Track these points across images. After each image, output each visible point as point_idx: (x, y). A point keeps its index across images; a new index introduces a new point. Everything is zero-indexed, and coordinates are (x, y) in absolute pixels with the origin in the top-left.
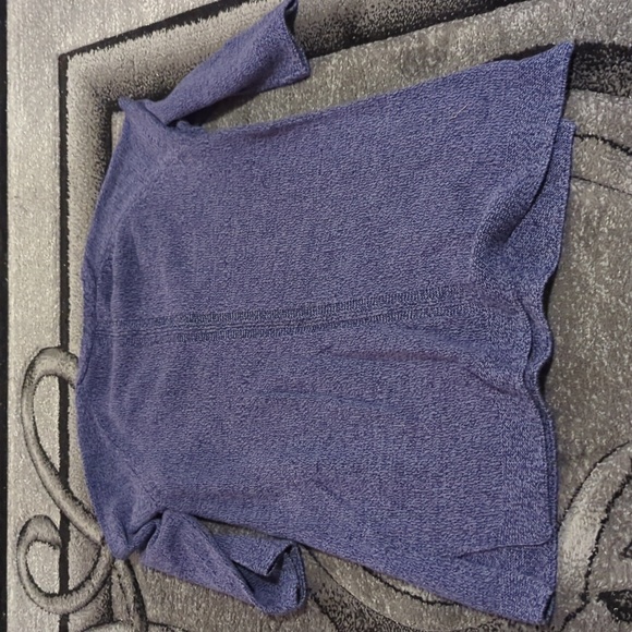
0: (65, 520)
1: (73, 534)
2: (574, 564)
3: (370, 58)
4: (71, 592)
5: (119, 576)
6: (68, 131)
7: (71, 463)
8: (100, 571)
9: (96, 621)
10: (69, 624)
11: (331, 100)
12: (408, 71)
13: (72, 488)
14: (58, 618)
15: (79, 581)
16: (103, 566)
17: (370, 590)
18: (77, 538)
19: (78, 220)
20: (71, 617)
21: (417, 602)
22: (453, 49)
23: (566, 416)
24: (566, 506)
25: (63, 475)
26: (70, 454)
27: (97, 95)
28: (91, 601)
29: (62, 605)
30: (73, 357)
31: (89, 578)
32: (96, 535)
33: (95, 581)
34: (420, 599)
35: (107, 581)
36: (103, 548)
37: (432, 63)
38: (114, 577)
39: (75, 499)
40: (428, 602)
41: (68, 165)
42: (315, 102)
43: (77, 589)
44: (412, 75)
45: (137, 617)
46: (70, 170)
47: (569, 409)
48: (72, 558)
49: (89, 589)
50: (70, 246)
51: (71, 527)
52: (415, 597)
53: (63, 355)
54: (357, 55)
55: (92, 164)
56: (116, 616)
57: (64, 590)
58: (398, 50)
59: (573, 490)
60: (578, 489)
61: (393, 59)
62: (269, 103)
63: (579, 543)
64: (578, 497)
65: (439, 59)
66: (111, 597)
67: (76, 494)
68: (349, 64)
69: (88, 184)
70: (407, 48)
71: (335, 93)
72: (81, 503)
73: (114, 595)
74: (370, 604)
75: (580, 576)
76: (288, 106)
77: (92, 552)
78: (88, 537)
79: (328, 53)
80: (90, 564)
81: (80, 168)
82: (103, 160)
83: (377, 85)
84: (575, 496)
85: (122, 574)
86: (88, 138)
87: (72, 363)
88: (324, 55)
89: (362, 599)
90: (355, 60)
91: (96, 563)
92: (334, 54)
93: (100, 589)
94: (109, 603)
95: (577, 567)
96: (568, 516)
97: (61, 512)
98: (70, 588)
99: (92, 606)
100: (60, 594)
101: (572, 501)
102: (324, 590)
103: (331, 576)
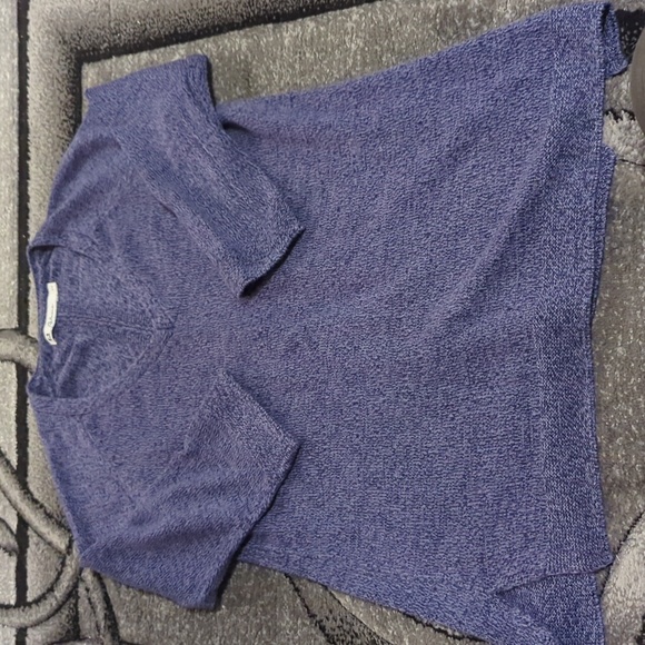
0: (23, 523)
1: (33, 539)
2: (630, 604)
3: (400, 15)
4: (30, 605)
5: (87, 590)
6: (29, 82)
7: (30, 461)
8: (65, 583)
9: (59, 638)
10: (27, 639)
11: (350, 62)
12: (445, 33)
13: (32, 488)
14: (14, 632)
15: (39, 593)
16: (68, 577)
17: (386, 620)
18: (37, 544)
19: (41, 185)
20: (29, 631)
21: (441, 636)
22: (501, 10)
23: (627, 438)
24: (622, 537)
25: (20, 474)
26: (29, 450)
27: (65, 42)
28: (53, 615)
29: (19, 618)
30: (33, 341)
31: (51, 590)
32: (60, 542)
33: (59, 593)
34: (445, 632)
35: (72, 594)
36: (68, 557)
37: (474, 25)
38: (81, 590)
39: (35, 501)
40: (455, 637)
41: (29, 121)
42: (330, 63)
43: (37, 601)
44: (450, 38)
45: (109, 636)
46: (31, 127)
47: (630, 431)
48: (32, 566)
49: (51, 603)
50: (31, 215)
51: (30, 532)
52: (439, 631)
53: (21, 338)
54: (382, 11)
55: (58, 121)
56: (83, 633)
57: (22, 601)
58: (433, 8)
59: (630, 520)
60: (637, 520)
61: (427, 18)
62: (274, 62)
63: (636, 580)
64: (637, 528)
65: (483, 21)
66: (77, 612)
67: (37, 495)
68: (373, 21)
69: (53, 145)
70: (445, 6)
71: (355, 52)
72: (42, 506)
73: (81, 610)
74: (385, 636)
75: (636, 617)
76: (297, 66)
77: (55, 560)
78: (50, 544)
79: (347, 7)
80: (53, 575)
81: (44, 125)
82: (71, 118)
83: (407, 47)
84: (632, 527)
85: (91, 587)
86: (54, 92)
87: (32, 348)
88: (342, 8)
89: (376, 629)
90: (381, 17)
91: (60, 573)
92: (354, 8)
93: (64, 603)
94: (75, 619)
95: (633, 607)
96: (624, 549)
97: (18, 515)
98: (29, 599)
99: (55, 620)
100: (17, 605)
101: (629, 532)
102: (331, 617)
103: (339, 602)
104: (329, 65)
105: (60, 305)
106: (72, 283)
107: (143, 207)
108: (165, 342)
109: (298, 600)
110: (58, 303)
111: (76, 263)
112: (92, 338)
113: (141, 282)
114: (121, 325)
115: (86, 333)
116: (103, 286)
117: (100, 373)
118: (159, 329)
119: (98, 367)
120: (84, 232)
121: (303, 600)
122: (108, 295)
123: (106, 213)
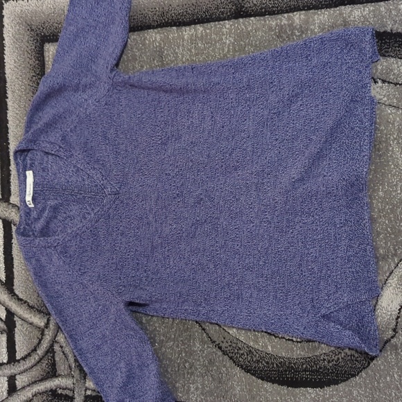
0: (10, 314)
1: (18, 323)
2: (389, 313)
3: (255, 26)
4: (18, 361)
5: (61, 347)
6: (5, 52)
7: (15, 276)
8: (45, 345)
9: (40, 377)
10: (17, 382)
11: (226, 50)
12: (282, 37)
13: (17, 292)
14: (6, 379)
15: (26, 353)
16: (47, 341)
17: (258, 338)
18: (22, 325)
19: (17, 114)
20: (17, 377)
21: (290, 342)
22: (312, 27)
23: (386, 234)
24: (384, 283)
25: (9, 284)
26: (14, 270)
27: (32, 30)
28: (35, 365)
29: (9, 370)
30: (14, 206)
31: (35, 350)
32: (39, 321)
33: (40, 352)
34: (292, 340)
35: (50, 350)
36: (46, 330)
37: (298, 34)
38: (56, 347)
39: (21, 300)
40: (297, 342)
41: (6, 76)
43: (24, 358)
44: (285, 40)
45: (78, 372)
46: (8, 80)
47: (387, 231)
48: (18, 338)
49: (35, 358)
50: (10, 131)
51: (16, 318)
52: (289, 340)
53: (5, 205)
54: (244, 24)
55: (28, 76)
56: (59, 372)
57: (12, 358)
58: (274, 24)
59: (388, 274)
60: (391, 274)
61: (270, 29)
62: (178, 47)
63: (392, 302)
64: (391, 277)
65: (303, 32)
66: (54, 361)
67: (21, 296)
68: (239, 29)
69: (25, 90)
70: (280, 24)
71: (229, 45)
72: (25, 302)
73: (57, 359)
74: (256, 347)
75: (393, 319)
76: (193, 51)
77: (39, 334)
78: (31, 324)
79: (222, 21)
80: (36, 341)
81: (18, 79)
82: (38, 74)
83: (260, 43)
84: (388, 277)
85: (64, 345)
86: (25, 59)
87: (14, 210)
88: (219, 21)
89: (251, 344)
90: (243, 27)
91: (40, 340)
92: (227, 21)
93: (43, 357)
94: (53, 365)
95: (391, 315)
96: (385, 288)
97: (6, 309)
98: (18, 358)
99: (38, 367)
100: (9, 362)
101: (387, 280)
102: (225, 341)
103: (229, 333)
104: (214, 50)
105: (35, 184)
106: (44, 171)
107: (94, 126)
108: (114, 202)
109: (205, 335)
110: (34, 182)
111: (46, 159)
112: (60, 201)
113: (94, 168)
114: (81, 194)
115: (56, 199)
116: (67, 171)
117: (66, 222)
118: (109, 194)
119: (66, 218)
120: (53, 141)
121: (207, 334)
122: (70, 177)
123: (69, 130)
